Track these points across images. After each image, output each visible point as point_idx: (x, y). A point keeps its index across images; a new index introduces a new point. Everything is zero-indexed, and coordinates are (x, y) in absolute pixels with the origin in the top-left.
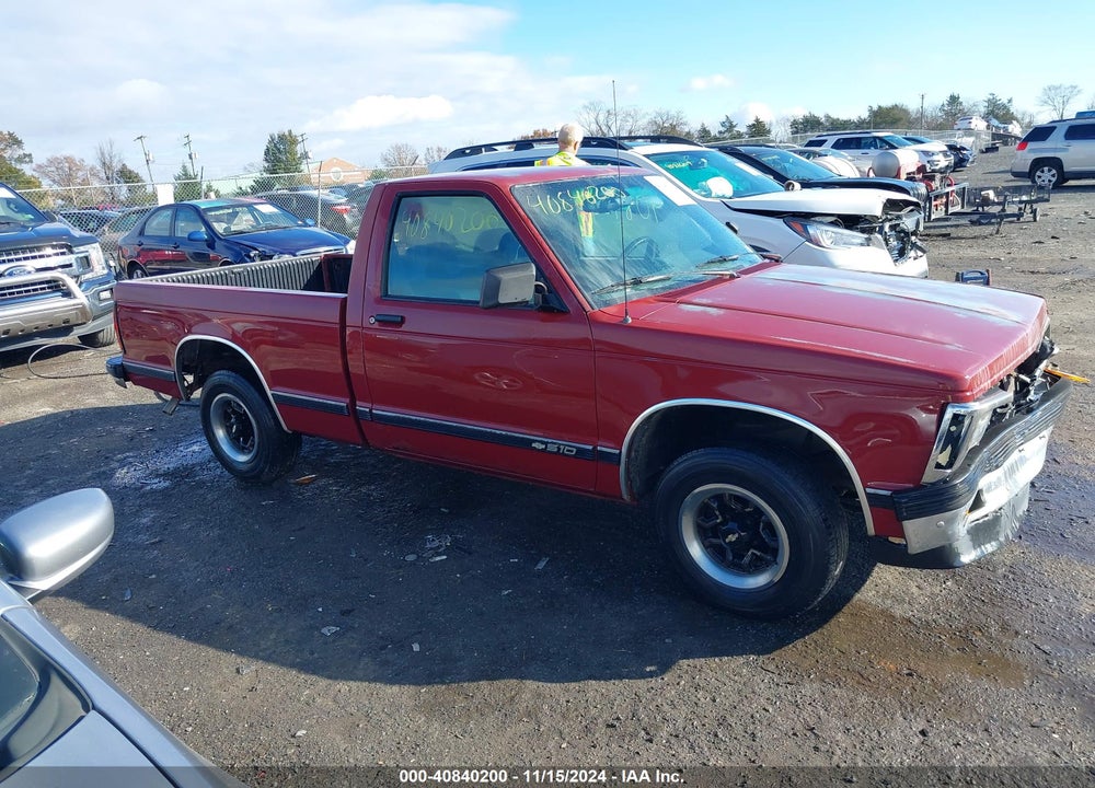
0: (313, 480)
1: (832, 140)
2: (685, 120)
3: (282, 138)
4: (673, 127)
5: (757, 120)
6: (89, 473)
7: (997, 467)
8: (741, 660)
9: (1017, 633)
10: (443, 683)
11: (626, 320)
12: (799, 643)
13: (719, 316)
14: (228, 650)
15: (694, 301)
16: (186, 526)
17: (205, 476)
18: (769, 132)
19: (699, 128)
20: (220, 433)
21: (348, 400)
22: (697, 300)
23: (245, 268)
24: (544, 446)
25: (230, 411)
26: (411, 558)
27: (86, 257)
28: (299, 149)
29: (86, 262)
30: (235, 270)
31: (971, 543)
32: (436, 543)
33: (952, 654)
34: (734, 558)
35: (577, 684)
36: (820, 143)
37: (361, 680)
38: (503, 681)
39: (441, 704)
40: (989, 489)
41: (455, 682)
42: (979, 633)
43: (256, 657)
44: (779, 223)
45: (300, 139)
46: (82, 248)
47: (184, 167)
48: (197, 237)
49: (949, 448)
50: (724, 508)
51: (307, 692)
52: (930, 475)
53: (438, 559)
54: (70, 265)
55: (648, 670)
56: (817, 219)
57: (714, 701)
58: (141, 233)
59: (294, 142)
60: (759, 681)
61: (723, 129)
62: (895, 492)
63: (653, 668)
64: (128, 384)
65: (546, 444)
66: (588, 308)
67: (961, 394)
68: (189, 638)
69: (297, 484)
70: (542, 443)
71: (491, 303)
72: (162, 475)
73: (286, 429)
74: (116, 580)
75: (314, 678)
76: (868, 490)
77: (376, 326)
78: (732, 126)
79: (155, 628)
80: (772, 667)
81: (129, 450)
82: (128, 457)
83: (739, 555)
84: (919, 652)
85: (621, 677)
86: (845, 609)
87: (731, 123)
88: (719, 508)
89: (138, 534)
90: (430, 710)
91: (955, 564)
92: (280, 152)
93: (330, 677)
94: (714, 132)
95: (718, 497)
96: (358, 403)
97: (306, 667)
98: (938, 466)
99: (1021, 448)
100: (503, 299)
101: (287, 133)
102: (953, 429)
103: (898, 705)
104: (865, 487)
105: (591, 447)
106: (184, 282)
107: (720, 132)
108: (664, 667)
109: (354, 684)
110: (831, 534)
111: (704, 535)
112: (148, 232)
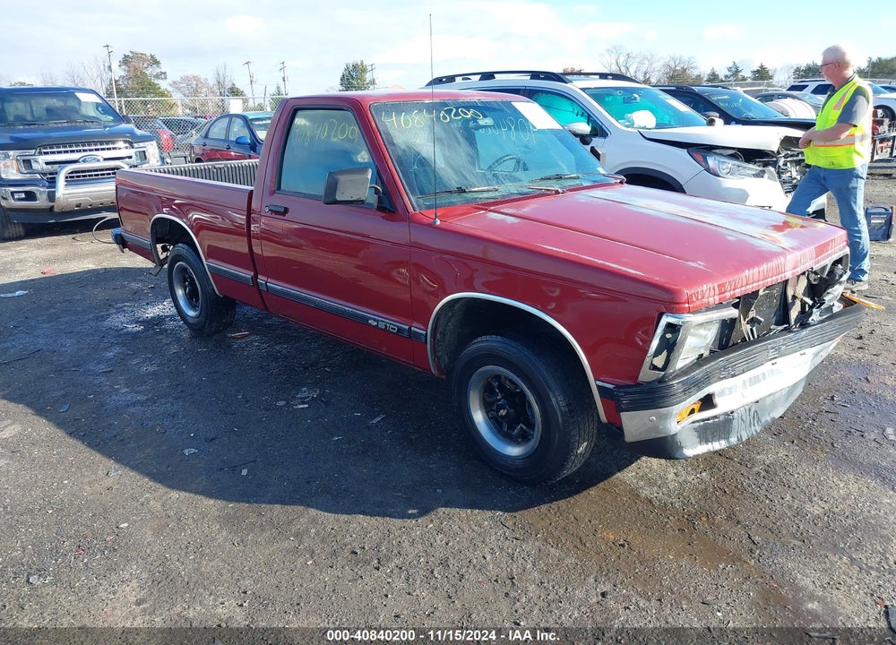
0: (246, 336)
1: (813, 86)
2: (694, 65)
3: (355, 67)
4: (684, 70)
5: (762, 67)
6: (91, 316)
7: (733, 376)
8: (489, 514)
9: (738, 522)
10: (248, 502)
11: (435, 222)
12: (544, 508)
13: (512, 224)
14: (110, 457)
15: (502, 210)
16: (135, 362)
17: (170, 325)
18: (771, 77)
19: (709, 72)
20: (180, 292)
21: (252, 274)
22: (505, 211)
23: (226, 165)
24: (376, 324)
25: (187, 276)
26: (281, 403)
27: (144, 152)
28: (368, 77)
29: (143, 156)
30: (217, 166)
31: (698, 440)
32: (306, 394)
33: (670, 533)
34: (508, 429)
35: (348, 516)
36: (801, 88)
37: (191, 492)
38: (292, 507)
39: (237, 518)
40: (722, 393)
41: (256, 503)
42: (704, 519)
43: (127, 464)
44: (683, 153)
45: (369, 68)
46: (142, 144)
47: (278, 88)
48: (242, 141)
49: (665, 353)
50: (502, 388)
51: (147, 495)
52: (646, 375)
53: (301, 406)
54: (130, 157)
55: (410, 512)
56: (717, 151)
57: (447, 544)
58: (206, 136)
59: (364, 70)
60: (493, 533)
61: (729, 73)
62: (618, 387)
63: (415, 511)
64: (126, 250)
65: (378, 321)
66: (411, 210)
67: (676, 306)
68: (89, 445)
69: (233, 338)
70: (375, 320)
71: (331, 200)
72: (140, 322)
73: (217, 292)
74: (64, 396)
75: (158, 485)
76: (598, 383)
77: (269, 214)
78: (737, 71)
79: (70, 434)
80: (510, 524)
81: (129, 301)
82: (125, 306)
83: (512, 427)
84: (643, 528)
85: (384, 515)
86: (601, 485)
87: (737, 68)
88: (499, 387)
89: (98, 363)
90: (226, 521)
91: (677, 456)
92: (353, 78)
93: (169, 487)
94: (722, 76)
95: (497, 377)
96: (259, 276)
97: (155, 477)
98: (655, 368)
99: (774, 361)
100: (339, 197)
101: (359, 63)
102: (669, 336)
103: (596, 568)
104: (596, 380)
105: (407, 327)
106: (165, 172)
107: (726, 76)
108: (424, 511)
109: (183, 494)
110: (573, 417)
111: (488, 407)
112: (210, 136)
